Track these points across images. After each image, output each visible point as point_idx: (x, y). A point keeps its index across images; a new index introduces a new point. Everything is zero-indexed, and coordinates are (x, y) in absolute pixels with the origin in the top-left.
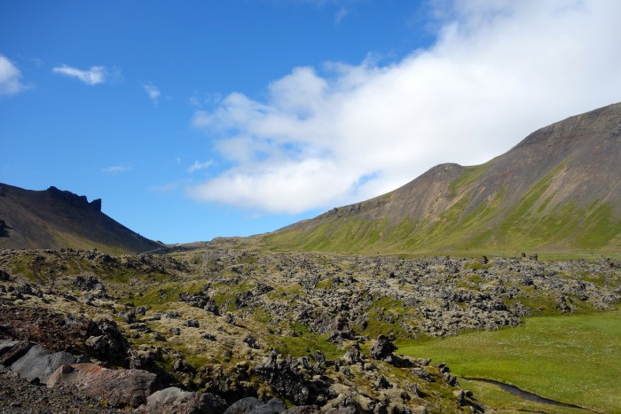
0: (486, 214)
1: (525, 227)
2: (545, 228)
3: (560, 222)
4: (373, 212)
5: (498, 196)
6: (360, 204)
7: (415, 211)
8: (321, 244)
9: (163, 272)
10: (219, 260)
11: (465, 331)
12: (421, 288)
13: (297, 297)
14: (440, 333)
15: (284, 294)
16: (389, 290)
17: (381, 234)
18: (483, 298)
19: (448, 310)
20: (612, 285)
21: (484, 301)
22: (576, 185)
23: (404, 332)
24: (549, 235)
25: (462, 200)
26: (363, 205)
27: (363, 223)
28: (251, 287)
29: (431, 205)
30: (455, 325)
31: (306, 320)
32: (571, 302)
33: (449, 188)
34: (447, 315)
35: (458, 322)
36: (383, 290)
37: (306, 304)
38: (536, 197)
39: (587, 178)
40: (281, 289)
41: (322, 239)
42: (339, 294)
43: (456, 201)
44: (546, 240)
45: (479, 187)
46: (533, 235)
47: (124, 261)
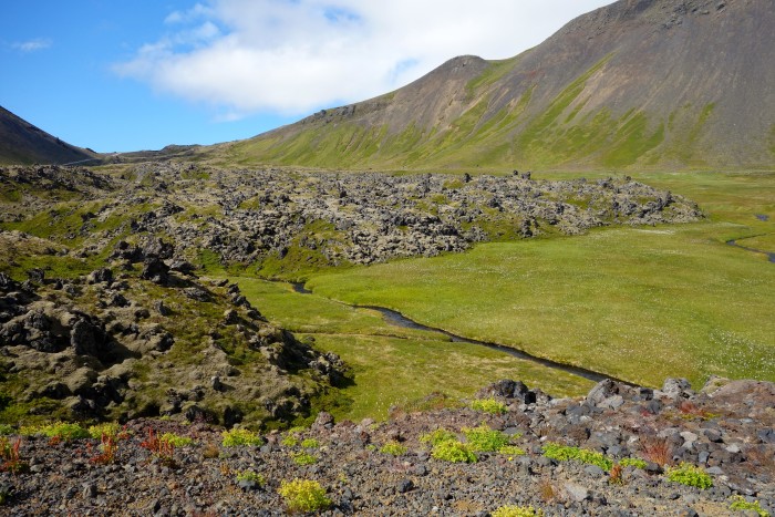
0: (506, 123)
1: (549, 140)
2: (570, 141)
3: (588, 135)
4: (370, 117)
5: (523, 100)
6: (354, 106)
7: (422, 117)
8: (304, 157)
9: (71, 189)
10: (158, 174)
11: (399, 257)
12: (365, 210)
13: (211, 220)
14: (367, 260)
15: (195, 216)
16: (326, 212)
17: (378, 145)
18: (430, 221)
19: (386, 234)
20: (596, 208)
21: (431, 225)
22: (613, 89)
23: (324, 259)
24: (573, 150)
25: (480, 104)
26: (358, 107)
27: (357, 130)
28: (156, 206)
29: (443, 110)
30: (389, 252)
31: (217, 246)
32: (537, 225)
33: (466, 89)
34: (383, 240)
35: (394, 248)
36: (319, 211)
37: (220, 227)
38: (566, 103)
39: (626, 81)
40: (193, 210)
41: (305, 150)
42: (265, 215)
43: (473, 105)
44: (568, 156)
45: (501, 88)
46: (555, 150)
47: (13, 173)
